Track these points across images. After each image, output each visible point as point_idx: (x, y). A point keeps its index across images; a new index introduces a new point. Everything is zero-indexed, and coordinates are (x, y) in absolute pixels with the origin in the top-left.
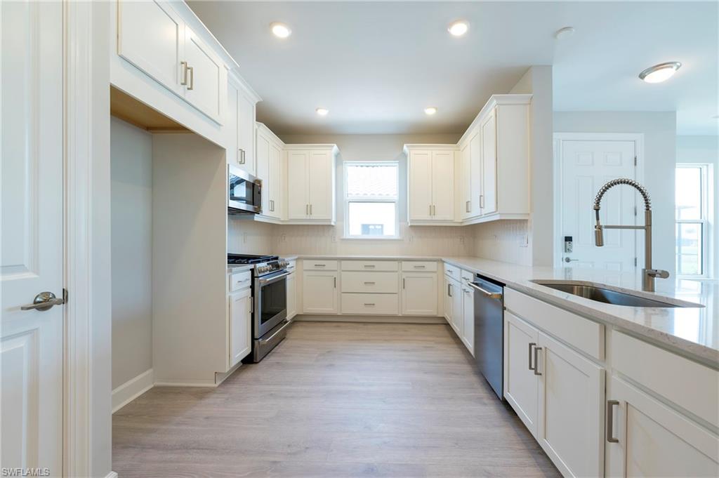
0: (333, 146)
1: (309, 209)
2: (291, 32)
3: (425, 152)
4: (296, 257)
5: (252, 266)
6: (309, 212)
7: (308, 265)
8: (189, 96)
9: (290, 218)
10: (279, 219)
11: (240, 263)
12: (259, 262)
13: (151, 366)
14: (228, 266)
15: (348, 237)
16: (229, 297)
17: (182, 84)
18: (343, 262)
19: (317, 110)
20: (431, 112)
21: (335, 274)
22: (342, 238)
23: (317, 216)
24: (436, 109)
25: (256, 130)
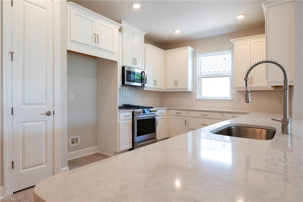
0: (188, 48)
1: (176, 83)
2: (141, 5)
3: (246, 42)
4: (167, 108)
5: (132, 110)
6: (176, 85)
7: (173, 112)
8: (98, 45)
9: (167, 88)
10: (161, 89)
11: (127, 108)
12: (139, 109)
13: (97, 145)
14: (119, 109)
15: (200, 98)
16: (119, 122)
17: (95, 42)
18: (190, 112)
19: (174, 31)
20: (241, 17)
21: (186, 118)
22: (196, 98)
23: (180, 87)
24: (245, 15)
25: (145, 47)
